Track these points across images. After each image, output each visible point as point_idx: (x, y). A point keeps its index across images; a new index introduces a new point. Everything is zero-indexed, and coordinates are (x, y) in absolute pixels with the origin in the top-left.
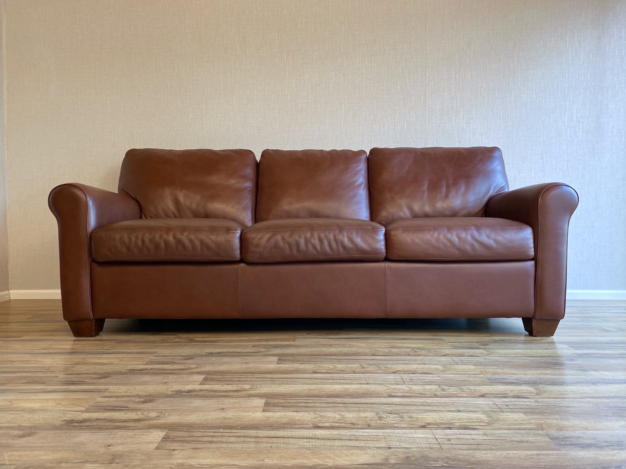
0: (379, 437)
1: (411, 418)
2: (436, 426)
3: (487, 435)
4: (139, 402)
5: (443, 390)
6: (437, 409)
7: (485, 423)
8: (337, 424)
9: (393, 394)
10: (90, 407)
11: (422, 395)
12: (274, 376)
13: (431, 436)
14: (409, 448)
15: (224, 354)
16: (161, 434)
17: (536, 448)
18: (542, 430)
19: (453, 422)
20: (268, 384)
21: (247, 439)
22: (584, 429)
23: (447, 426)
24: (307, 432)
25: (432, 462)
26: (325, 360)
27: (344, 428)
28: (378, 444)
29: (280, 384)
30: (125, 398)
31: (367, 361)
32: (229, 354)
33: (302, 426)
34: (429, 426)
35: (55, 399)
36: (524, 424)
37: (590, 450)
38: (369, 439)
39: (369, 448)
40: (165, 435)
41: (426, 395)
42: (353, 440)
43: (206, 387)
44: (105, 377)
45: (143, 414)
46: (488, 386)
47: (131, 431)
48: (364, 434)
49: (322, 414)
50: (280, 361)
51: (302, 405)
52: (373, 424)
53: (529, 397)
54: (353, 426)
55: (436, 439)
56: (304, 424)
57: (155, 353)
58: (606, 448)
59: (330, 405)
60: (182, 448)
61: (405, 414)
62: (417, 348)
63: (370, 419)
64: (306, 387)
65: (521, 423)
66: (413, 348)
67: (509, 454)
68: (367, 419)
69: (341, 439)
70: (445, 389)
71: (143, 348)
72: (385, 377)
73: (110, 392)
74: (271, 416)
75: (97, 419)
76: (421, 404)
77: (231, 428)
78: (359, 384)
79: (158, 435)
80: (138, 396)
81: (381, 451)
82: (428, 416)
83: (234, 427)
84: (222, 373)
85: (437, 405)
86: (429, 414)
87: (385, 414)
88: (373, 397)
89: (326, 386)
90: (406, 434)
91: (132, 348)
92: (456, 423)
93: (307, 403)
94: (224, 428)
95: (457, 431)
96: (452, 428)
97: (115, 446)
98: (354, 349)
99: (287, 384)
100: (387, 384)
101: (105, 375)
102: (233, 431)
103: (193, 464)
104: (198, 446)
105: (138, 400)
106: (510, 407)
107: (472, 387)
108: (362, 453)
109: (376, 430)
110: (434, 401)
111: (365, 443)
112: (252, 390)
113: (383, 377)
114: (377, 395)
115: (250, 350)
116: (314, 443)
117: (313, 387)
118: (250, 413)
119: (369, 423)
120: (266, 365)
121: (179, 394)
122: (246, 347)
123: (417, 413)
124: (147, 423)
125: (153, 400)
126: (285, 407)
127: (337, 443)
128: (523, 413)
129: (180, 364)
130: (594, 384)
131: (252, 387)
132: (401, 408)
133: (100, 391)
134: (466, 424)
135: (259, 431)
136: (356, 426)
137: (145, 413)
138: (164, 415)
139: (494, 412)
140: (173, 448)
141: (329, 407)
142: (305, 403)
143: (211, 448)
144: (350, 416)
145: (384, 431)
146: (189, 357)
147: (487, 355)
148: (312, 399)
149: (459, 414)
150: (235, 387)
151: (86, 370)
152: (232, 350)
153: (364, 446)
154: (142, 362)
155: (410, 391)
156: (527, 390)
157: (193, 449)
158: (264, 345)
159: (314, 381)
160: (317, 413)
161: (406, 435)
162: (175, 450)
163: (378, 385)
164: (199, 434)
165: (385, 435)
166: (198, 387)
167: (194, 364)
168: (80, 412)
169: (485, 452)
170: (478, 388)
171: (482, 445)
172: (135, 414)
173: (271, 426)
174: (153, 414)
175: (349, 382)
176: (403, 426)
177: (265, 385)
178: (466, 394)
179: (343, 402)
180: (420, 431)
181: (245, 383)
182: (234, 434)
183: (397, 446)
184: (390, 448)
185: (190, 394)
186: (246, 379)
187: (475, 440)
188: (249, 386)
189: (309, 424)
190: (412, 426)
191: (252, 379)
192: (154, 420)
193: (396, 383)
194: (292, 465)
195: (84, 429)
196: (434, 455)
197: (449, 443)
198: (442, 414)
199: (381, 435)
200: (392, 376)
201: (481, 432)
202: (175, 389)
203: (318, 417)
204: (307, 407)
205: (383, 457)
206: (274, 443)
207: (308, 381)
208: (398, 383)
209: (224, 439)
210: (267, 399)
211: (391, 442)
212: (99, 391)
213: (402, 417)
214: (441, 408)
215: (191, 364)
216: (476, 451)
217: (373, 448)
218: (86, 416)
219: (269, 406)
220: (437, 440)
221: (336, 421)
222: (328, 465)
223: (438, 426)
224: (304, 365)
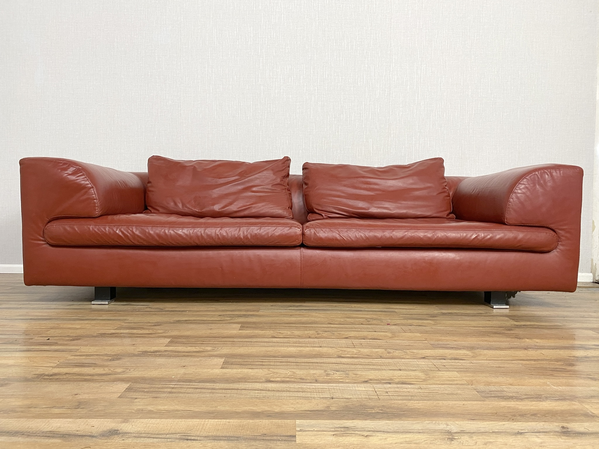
0: (325, 389)
1: (356, 374)
2: (377, 382)
3: (422, 389)
4: (107, 360)
5: (389, 353)
6: (380, 368)
7: (421, 379)
8: (288, 379)
9: (343, 356)
10: (61, 363)
11: (368, 357)
12: (235, 340)
13: (371, 389)
14: (350, 398)
15: (190, 322)
16: (124, 386)
17: (463, 400)
18: (472, 385)
19: (393, 378)
20: (229, 346)
21: (203, 390)
22: (509, 384)
23: (387, 382)
24: (259, 385)
25: (369, 410)
26: (284, 327)
27: (294, 382)
28: (322, 395)
29: (239, 347)
30: (94, 356)
31: (322, 328)
32: (196, 321)
33: (256, 380)
34: (371, 381)
35: (28, 357)
36: (457, 380)
37: (511, 401)
38: (315, 391)
39: (314, 398)
40: (128, 387)
41: (372, 356)
42: (300, 392)
43: (170, 348)
44: (77, 340)
45: (110, 370)
46: (430, 350)
47: (97, 383)
48: (311, 387)
49: (276, 371)
50: (242, 328)
51: (257, 363)
52: (320, 379)
53: (465, 359)
54: (302, 380)
55: (376, 391)
56: (257, 379)
57: (125, 320)
58: (525, 400)
59: (284, 363)
60: (143, 397)
61: (351, 372)
62: (370, 319)
63: (318, 375)
64: (264, 349)
65: (454, 380)
66: (366, 319)
67: (438, 403)
68: (316, 375)
69: (289, 391)
70: (390, 352)
71: (115, 316)
72: (337, 342)
73: (81, 352)
74: (228, 372)
75: (67, 374)
76: (367, 364)
77: (190, 381)
78: (312, 347)
79: (123, 386)
80: (106, 355)
81: (324, 401)
82: (371, 373)
83: (192, 381)
84: (187, 337)
85: (381, 365)
86: (373, 372)
87: (333, 371)
88: (324, 358)
89: (282, 348)
90: (349, 387)
91: (104, 316)
92: (396, 379)
93: (262, 362)
94: (183, 382)
95: (395, 386)
96: (392, 383)
97: (81, 395)
98: (313, 319)
99: (246, 346)
100: (338, 347)
101: (77, 338)
102: (191, 384)
103: (152, 409)
104: (158, 395)
105: (106, 358)
106: (447, 367)
107: (415, 351)
108: (307, 402)
109: (322, 384)
110: (378, 362)
111: (311, 394)
112: (214, 351)
113: (335, 342)
114: (327, 356)
115: (216, 319)
116: (264, 393)
117: (270, 349)
118: (209, 370)
119: (317, 378)
120: (228, 331)
121: (145, 354)
122: (213, 316)
123: (362, 371)
124: (113, 377)
125: (120, 358)
126: (242, 365)
127: (285, 394)
128: (457, 372)
129: (149, 329)
130: (526, 349)
131: (214, 348)
132: (348, 366)
133: (72, 350)
134: (404, 380)
135: (215, 384)
136: (304, 381)
137: (112, 369)
138: (130, 370)
139: (431, 370)
140: (135, 397)
141: (283, 365)
142: (261, 362)
143: (170, 397)
144: (300, 373)
145: (330, 384)
146: (158, 324)
147: (434, 325)
148: (268, 358)
149: (399, 372)
150: (198, 349)
151: (59, 334)
152: (198, 318)
153: (309, 396)
154: (113, 327)
155: (359, 353)
156: (464, 353)
157: (153, 397)
158: (229, 315)
159: (271, 344)
160: (271, 370)
161: (348, 389)
162: (136, 398)
163: (329, 348)
164: (160, 386)
165: (330, 388)
166: (163, 348)
167: (161, 330)
168: (51, 368)
169: (418, 402)
170: (421, 351)
171: (415, 397)
172: (102, 369)
173: (227, 380)
174: (119, 370)
175: (304, 345)
176: (347, 381)
177: (226, 348)
178: (409, 356)
179: (296, 361)
180: (363, 385)
181: (207, 345)
182: (192, 386)
183: (339, 396)
184: (332, 398)
185: (155, 354)
186: (209, 342)
187: (410, 393)
188: (211, 348)
189: (262, 379)
190: (356, 381)
191: (215, 342)
192: (119, 374)
193: (346, 346)
194: (242, 411)
195: (53, 381)
196: (372, 404)
197: (387, 394)
198: (384, 372)
199: (326, 388)
200: (344, 341)
201: (417, 386)
202: (142, 349)
203: (271, 373)
204: (262, 365)
205: (325, 405)
206: (228, 393)
207: (265, 344)
208: (348, 346)
209: (182, 390)
210: (226, 359)
211: (335, 394)
212: (70, 351)
213: (348, 374)
214: (384, 368)
215: (159, 330)
216: (410, 401)
217: (317, 398)
218: (56, 371)
219: (227, 364)
220: (376, 393)
221: (287, 376)
222: (275, 411)
223: (379, 382)
224: (264, 331)
